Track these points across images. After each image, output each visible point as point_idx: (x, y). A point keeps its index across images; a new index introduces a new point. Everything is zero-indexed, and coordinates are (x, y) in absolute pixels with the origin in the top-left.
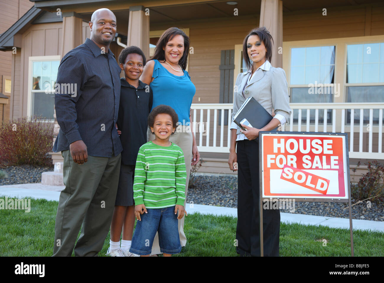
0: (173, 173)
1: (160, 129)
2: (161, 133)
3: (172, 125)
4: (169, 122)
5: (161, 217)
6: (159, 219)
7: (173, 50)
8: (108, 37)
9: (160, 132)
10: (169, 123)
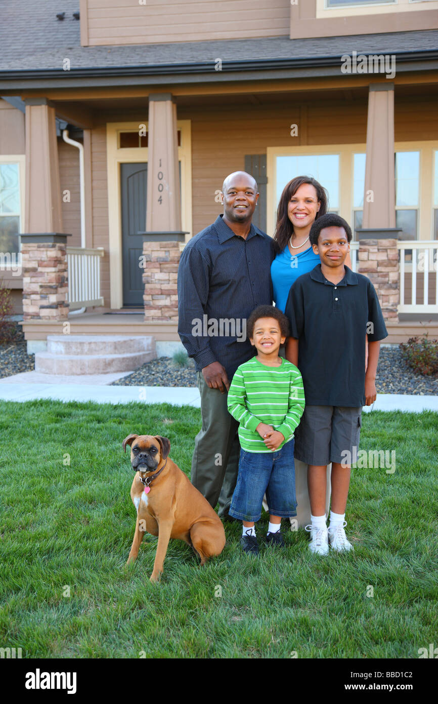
0: (285, 406)
1: (262, 339)
2: (264, 345)
3: (279, 332)
4: (273, 328)
5: (274, 466)
6: (271, 470)
7: (297, 208)
8: (241, 212)
9: (262, 344)
10: (274, 330)
